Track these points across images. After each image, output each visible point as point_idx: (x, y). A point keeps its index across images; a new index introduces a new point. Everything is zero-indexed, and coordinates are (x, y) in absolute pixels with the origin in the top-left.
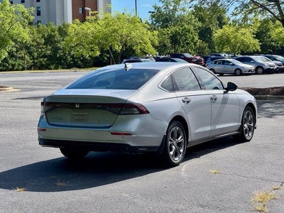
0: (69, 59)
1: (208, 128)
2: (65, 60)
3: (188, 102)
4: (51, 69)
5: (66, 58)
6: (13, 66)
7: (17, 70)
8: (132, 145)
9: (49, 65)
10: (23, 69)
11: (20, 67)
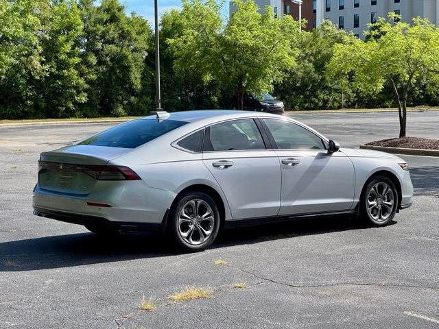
0: (418, 91)
1: (277, 204)
2: (410, 93)
3: (226, 167)
4: (387, 107)
5: (413, 89)
6: (325, 102)
7: (331, 108)
8: (111, 219)
9: (383, 101)
10: (339, 108)
11: (336, 104)
